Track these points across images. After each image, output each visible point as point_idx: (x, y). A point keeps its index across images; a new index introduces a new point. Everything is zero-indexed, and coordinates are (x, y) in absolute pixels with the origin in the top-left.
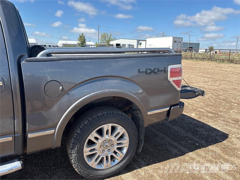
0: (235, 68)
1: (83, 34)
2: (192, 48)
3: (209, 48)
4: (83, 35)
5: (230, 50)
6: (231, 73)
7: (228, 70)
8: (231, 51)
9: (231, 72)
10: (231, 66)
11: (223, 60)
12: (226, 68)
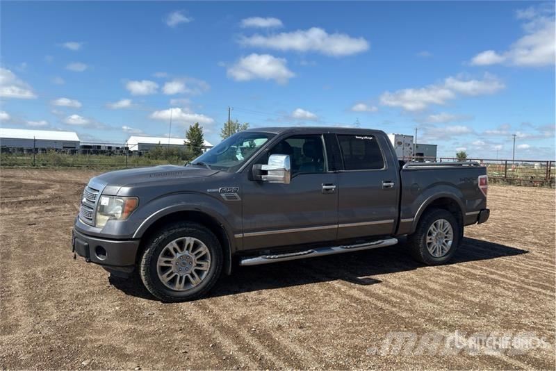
0: (519, 192)
1: (197, 125)
2: (422, 154)
3: (457, 154)
4: (199, 127)
5: (506, 161)
6: (514, 199)
7: (508, 195)
8: (508, 162)
9: (513, 197)
10: (511, 190)
11: (494, 179)
12: (503, 192)
